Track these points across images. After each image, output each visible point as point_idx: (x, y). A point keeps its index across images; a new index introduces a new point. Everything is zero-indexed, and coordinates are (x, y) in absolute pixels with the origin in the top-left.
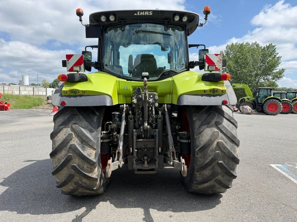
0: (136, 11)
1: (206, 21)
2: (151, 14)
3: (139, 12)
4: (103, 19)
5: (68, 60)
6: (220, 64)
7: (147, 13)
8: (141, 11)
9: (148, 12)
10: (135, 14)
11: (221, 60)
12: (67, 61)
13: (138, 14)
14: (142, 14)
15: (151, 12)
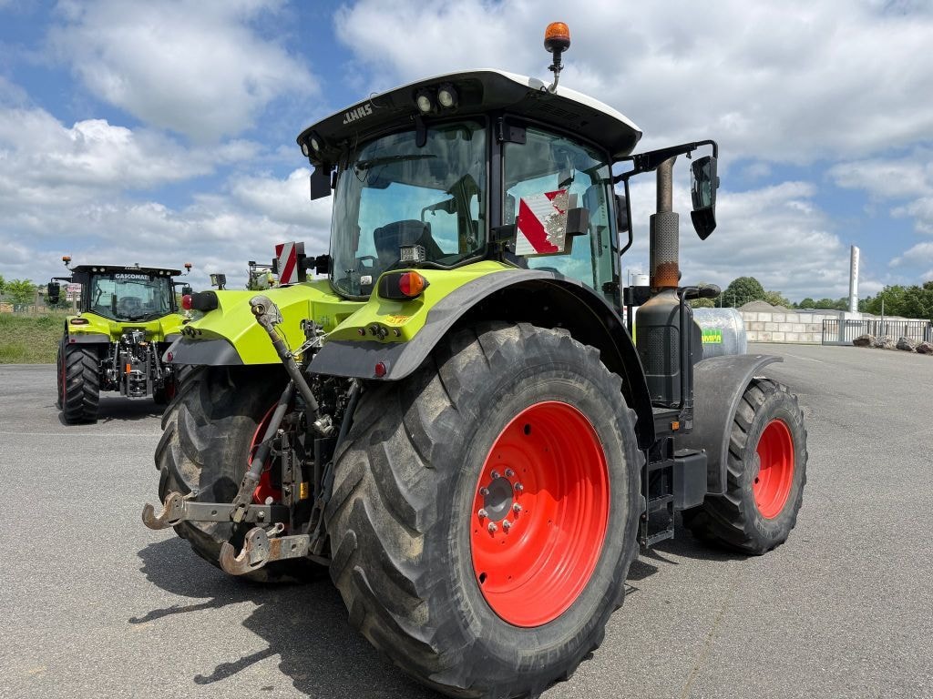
0: (341, 115)
1: (556, 77)
2: (370, 112)
4: (305, 150)
6: (560, 229)
7: (361, 113)
8: (350, 110)
9: (362, 108)
10: (345, 122)
11: (562, 212)
13: (350, 120)
14: (355, 116)
15: (366, 106)
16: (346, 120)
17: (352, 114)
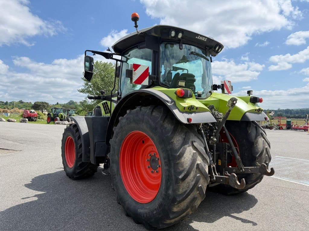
0: (197, 35)
2: (206, 41)
3: (199, 36)
4: (173, 34)
5: (135, 71)
6: (231, 89)
7: (203, 39)
8: (201, 36)
9: (205, 38)
10: (197, 37)
12: (133, 71)
13: (198, 38)
14: (201, 38)
15: (206, 38)
16: (198, 37)
17: (201, 37)
